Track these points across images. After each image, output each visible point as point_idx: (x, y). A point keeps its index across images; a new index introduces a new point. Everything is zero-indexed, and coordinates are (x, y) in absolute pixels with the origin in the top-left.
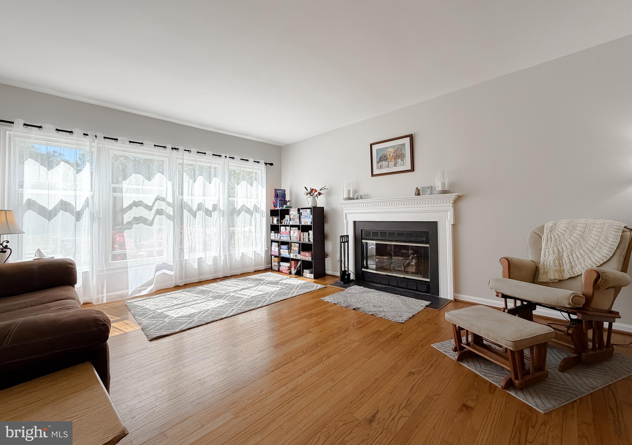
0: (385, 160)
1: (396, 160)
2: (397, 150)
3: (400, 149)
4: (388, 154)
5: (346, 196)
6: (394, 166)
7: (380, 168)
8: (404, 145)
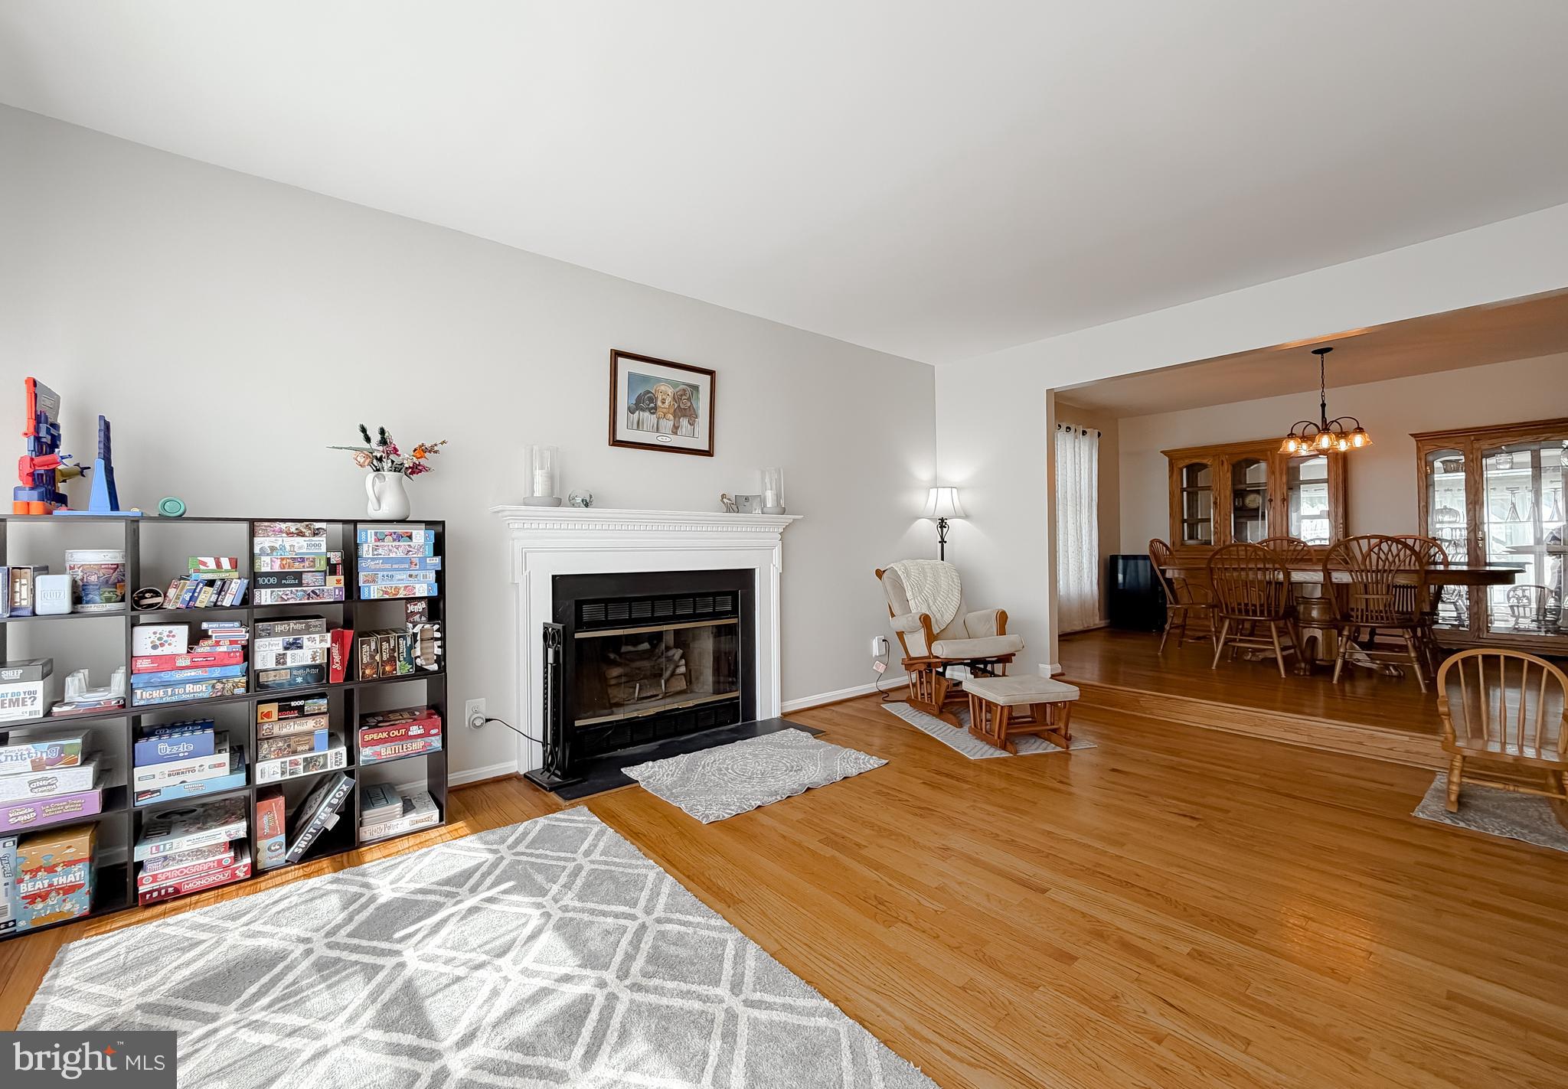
0: (650, 410)
1: (677, 419)
2: (681, 395)
3: (688, 395)
4: (660, 398)
5: (543, 491)
6: (672, 432)
7: (635, 426)
8: (696, 388)
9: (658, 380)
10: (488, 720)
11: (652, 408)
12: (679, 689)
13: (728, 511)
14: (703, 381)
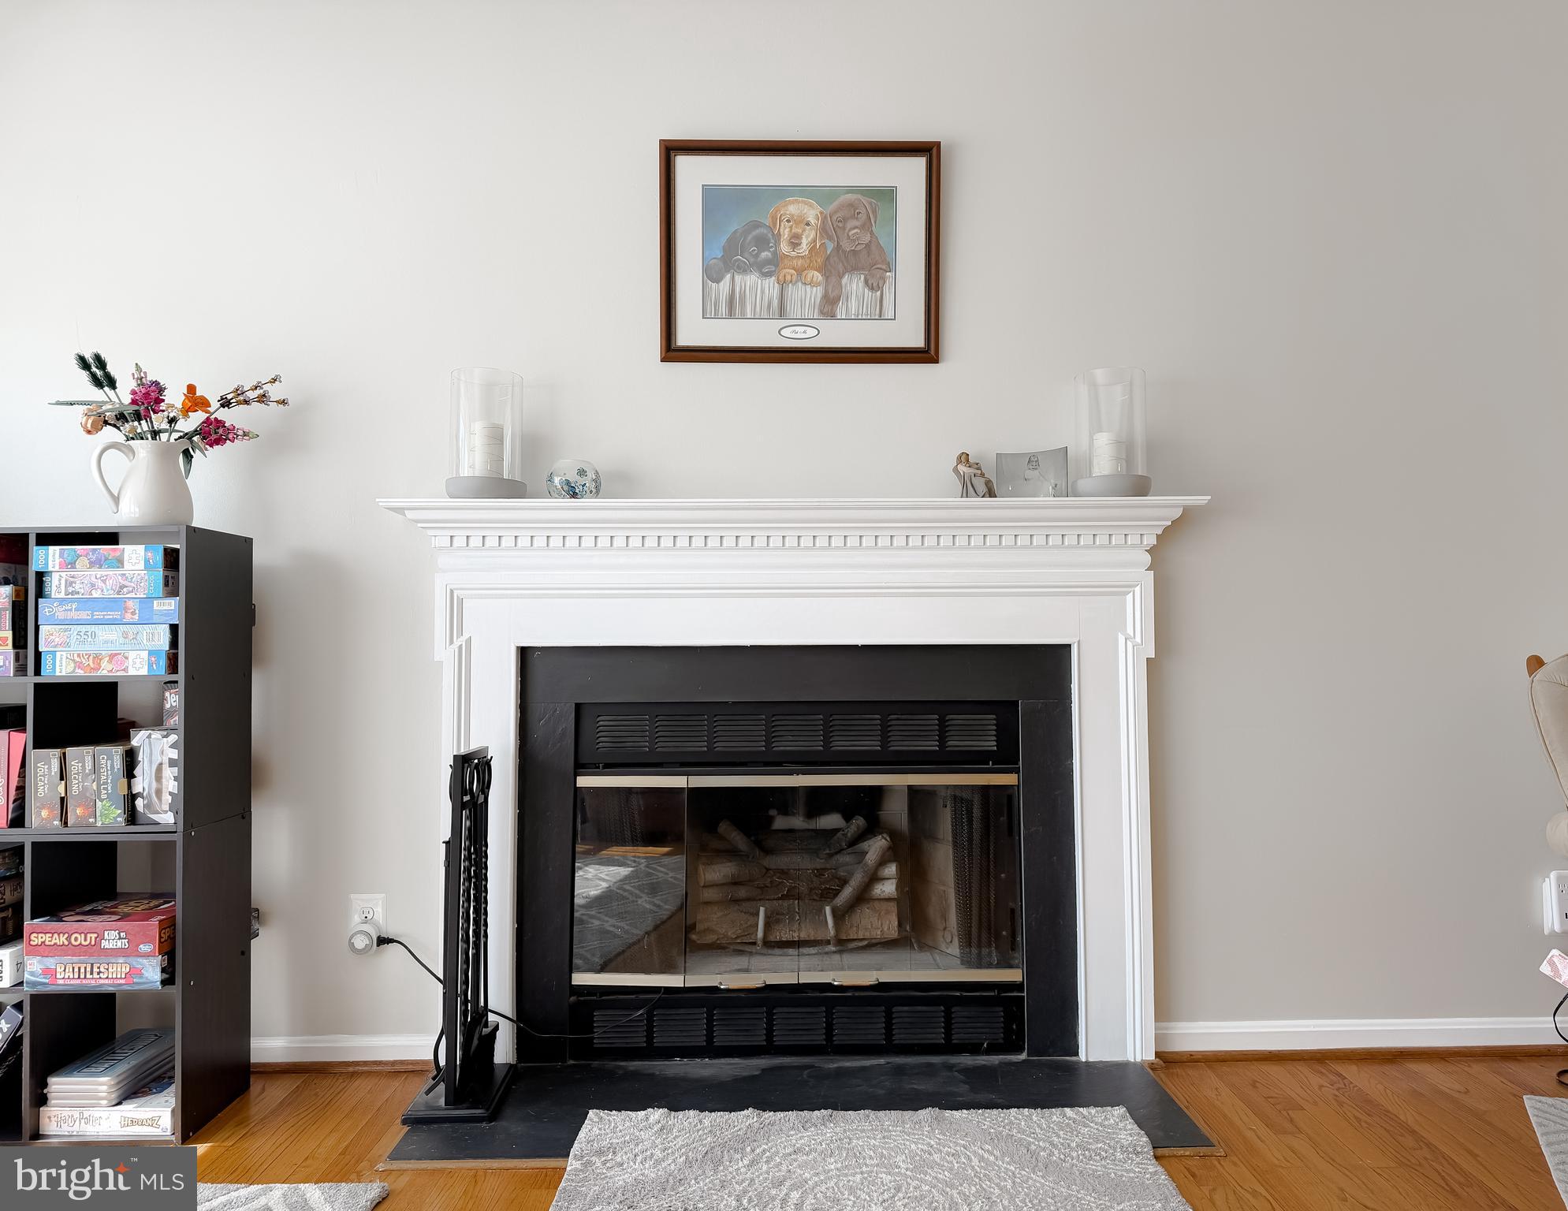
1: (833, 279)
2: (845, 220)
3: (863, 217)
4: (786, 234)
5: (473, 463)
6: (821, 312)
7: (723, 309)
8: (886, 196)
9: (781, 193)
10: (383, 941)
11: (768, 262)
12: (877, 934)
13: (965, 494)
14: (909, 174)
